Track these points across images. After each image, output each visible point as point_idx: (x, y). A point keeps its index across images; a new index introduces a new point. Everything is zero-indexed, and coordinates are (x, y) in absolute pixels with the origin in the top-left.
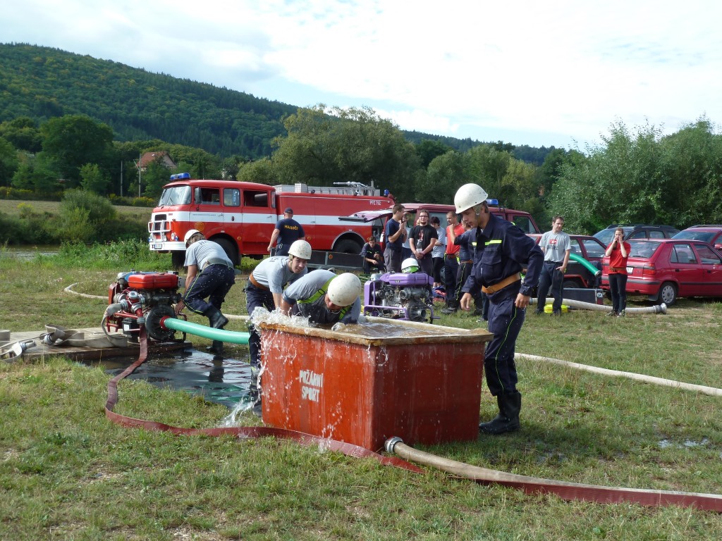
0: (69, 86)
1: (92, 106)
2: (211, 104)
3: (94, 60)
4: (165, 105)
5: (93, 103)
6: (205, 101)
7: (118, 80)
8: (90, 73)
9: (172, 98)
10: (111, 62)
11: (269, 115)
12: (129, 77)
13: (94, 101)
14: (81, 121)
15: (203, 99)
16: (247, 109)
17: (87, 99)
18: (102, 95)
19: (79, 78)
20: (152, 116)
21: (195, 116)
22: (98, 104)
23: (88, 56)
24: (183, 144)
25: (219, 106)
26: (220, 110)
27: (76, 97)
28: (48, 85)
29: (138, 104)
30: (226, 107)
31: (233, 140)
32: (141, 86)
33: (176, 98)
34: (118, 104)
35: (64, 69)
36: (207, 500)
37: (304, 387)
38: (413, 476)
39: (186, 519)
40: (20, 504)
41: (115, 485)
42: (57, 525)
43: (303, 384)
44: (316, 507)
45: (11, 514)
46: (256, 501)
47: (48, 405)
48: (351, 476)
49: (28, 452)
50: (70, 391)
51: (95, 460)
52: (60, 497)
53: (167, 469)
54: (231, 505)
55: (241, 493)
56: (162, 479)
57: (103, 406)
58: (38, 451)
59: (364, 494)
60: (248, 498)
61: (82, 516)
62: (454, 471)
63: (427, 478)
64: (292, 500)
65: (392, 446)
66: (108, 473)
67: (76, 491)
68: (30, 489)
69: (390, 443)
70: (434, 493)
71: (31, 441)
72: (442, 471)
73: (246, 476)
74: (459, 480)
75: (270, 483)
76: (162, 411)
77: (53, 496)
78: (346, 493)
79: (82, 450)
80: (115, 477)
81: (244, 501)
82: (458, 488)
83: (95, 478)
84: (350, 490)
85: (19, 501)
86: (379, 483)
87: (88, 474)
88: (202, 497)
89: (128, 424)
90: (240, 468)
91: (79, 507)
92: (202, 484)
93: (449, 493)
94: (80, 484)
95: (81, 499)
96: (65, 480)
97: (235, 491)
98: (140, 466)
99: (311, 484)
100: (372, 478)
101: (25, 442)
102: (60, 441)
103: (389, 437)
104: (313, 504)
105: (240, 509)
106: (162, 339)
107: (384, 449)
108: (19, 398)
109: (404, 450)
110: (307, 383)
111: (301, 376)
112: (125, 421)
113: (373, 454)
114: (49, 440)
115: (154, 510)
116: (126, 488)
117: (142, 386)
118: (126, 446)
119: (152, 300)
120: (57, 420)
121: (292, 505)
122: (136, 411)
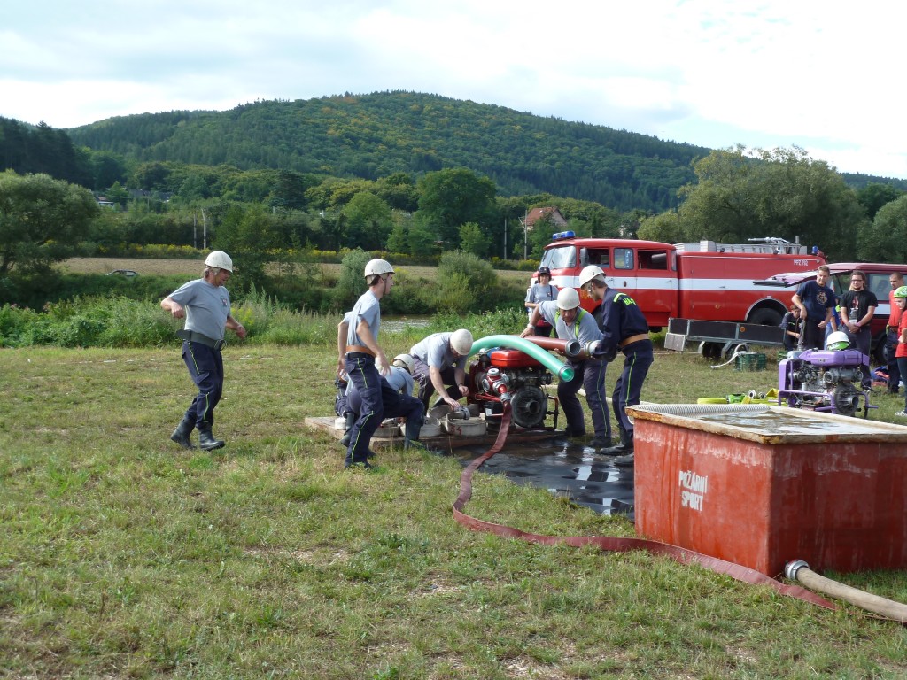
0: (448, 135)
1: (473, 157)
2: (609, 150)
3: (476, 105)
4: (555, 153)
5: (474, 154)
6: (601, 147)
7: (503, 127)
8: (471, 121)
9: (563, 144)
10: (494, 106)
11: (676, 160)
12: (514, 123)
13: (476, 151)
14: (460, 175)
15: (598, 144)
16: (649, 154)
17: (468, 149)
18: (485, 144)
19: (459, 126)
20: (541, 167)
21: (590, 165)
22: (480, 155)
23: (469, 101)
24: (575, 197)
25: (617, 152)
26: (618, 157)
27: (456, 148)
28: (426, 136)
29: (525, 153)
30: (626, 153)
31: (634, 190)
32: (528, 133)
33: (568, 145)
34: (502, 154)
35: (443, 117)
36: (553, 628)
37: (684, 492)
38: (820, 612)
39: (525, 648)
40: (340, 616)
41: (450, 600)
42: (377, 645)
43: (683, 488)
44: (688, 645)
45: (327, 627)
46: (613, 632)
47: (391, 500)
48: (737, 607)
49: (358, 556)
50: (418, 485)
51: (431, 568)
52: (384, 612)
53: (513, 585)
54: (582, 635)
55: (596, 621)
56: (504, 597)
57: (452, 504)
58: (369, 554)
59: (751, 632)
60: (605, 628)
61: (406, 637)
62: (877, 609)
63: (838, 616)
64: (658, 633)
65: (795, 572)
66: (444, 585)
67: (403, 604)
68: (353, 599)
69: (791, 568)
70: (845, 637)
71: (364, 543)
72: (860, 608)
73: (605, 599)
74: (882, 622)
75: (634, 609)
76: (519, 513)
77: (377, 609)
78: (728, 630)
79: (419, 556)
80: (451, 591)
81: (598, 631)
82: (879, 632)
83: (429, 591)
84: (733, 625)
85: (338, 613)
86: (773, 619)
87: (421, 585)
88: (548, 622)
89: (476, 527)
90: (599, 589)
91: (404, 626)
92: (550, 607)
93: (866, 637)
94: (410, 597)
95: (408, 615)
96: (394, 592)
97: (589, 618)
98: (481, 579)
99: (685, 615)
100: (765, 611)
101: (357, 544)
102: (395, 544)
103: (790, 560)
104: (683, 641)
105: (592, 641)
106: (529, 426)
107: (784, 575)
108: (360, 491)
109: (810, 577)
110: (688, 487)
111: (681, 479)
112: (473, 523)
113: (770, 579)
114: (383, 543)
115: (489, 635)
116: (462, 605)
117: (500, 482)
118: (469, 553)
119: (517, 380)
120: (398, 519)
121: (657, 640)
122: (488, 512)
